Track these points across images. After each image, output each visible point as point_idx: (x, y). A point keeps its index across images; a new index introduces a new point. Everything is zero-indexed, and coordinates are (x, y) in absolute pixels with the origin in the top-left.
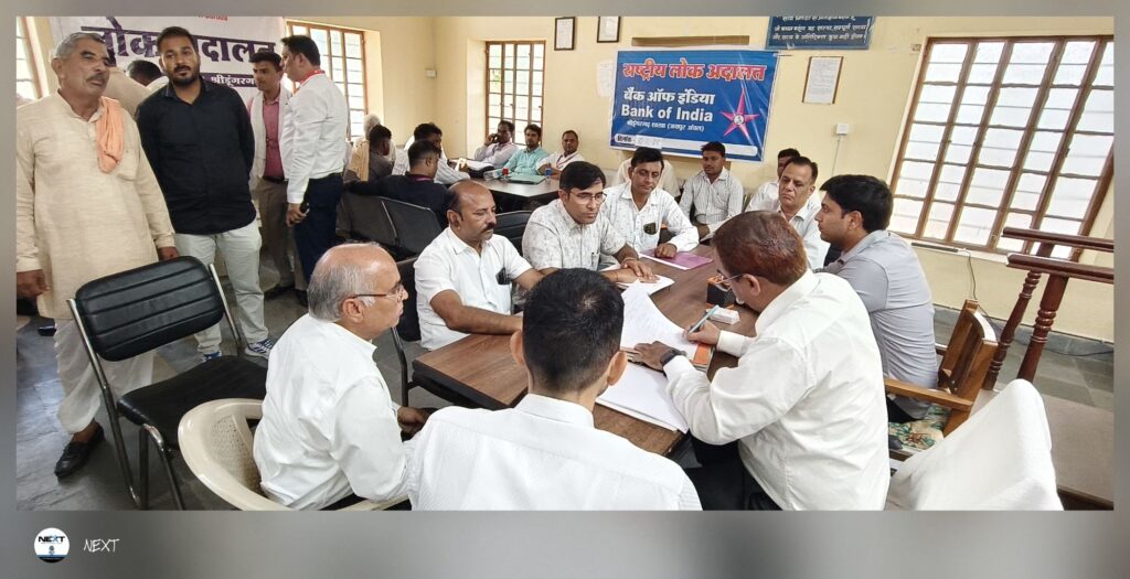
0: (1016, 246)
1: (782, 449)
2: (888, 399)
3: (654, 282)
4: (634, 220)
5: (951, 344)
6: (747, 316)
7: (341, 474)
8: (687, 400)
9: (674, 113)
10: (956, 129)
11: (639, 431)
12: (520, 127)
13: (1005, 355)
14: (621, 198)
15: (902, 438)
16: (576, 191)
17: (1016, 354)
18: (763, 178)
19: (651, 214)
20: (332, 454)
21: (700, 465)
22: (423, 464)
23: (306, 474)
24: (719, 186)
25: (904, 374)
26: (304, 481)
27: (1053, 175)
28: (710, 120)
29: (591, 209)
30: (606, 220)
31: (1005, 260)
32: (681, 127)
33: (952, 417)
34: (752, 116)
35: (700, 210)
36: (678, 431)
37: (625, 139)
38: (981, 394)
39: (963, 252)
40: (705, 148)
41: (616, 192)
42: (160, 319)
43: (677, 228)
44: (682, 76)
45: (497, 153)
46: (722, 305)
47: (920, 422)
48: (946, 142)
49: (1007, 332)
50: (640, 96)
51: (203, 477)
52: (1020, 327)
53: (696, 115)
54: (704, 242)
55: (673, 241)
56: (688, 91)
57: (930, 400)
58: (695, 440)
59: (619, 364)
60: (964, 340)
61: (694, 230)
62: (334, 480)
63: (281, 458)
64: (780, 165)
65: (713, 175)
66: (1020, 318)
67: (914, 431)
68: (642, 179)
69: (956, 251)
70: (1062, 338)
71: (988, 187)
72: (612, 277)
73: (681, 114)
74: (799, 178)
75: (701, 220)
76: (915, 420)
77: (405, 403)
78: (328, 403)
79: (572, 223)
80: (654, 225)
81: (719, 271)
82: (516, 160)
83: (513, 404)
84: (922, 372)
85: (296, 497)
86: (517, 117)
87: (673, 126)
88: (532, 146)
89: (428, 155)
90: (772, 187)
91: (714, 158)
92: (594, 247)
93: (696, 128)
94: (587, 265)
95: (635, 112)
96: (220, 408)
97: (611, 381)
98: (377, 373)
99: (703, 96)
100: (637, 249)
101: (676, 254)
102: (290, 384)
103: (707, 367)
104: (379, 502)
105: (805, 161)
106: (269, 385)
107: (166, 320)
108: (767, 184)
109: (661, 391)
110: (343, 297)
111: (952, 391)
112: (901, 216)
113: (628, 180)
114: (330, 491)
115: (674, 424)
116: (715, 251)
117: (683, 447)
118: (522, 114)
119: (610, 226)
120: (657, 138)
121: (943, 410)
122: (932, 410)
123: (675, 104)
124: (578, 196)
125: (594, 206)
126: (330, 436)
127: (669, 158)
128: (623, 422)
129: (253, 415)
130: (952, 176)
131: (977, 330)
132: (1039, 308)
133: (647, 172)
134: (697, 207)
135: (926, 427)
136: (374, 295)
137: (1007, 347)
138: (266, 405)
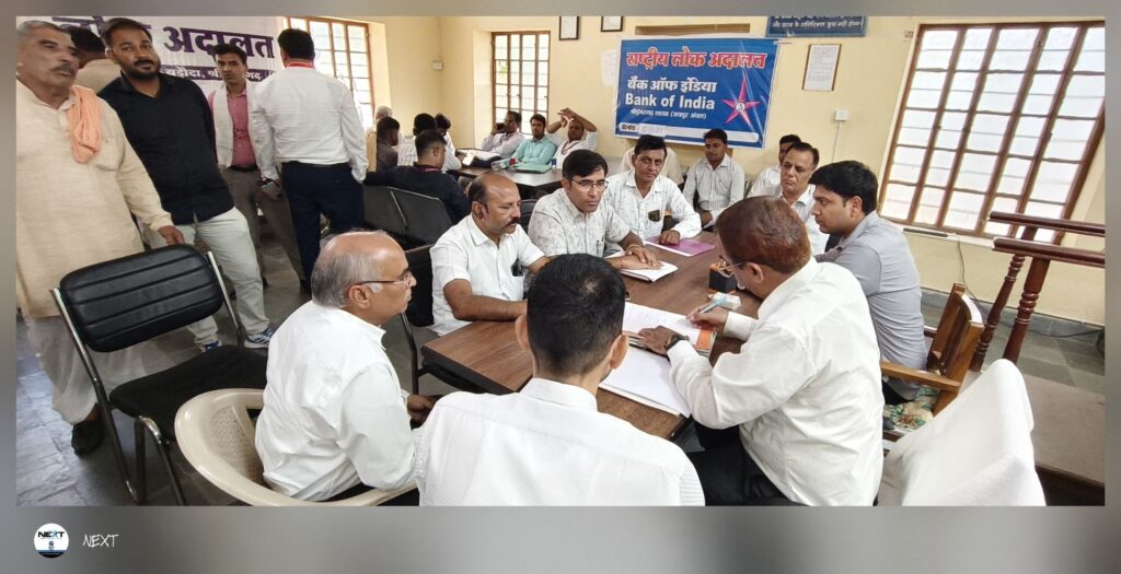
0: (1001, 230)
1: (782, 432)
2: (883, 382)
3: (658, 268)
4: (639, 207)
5: (939, 328)
6: (750, 301)
7: (348, 463)
8: (689, 386)
9: (677, 101)
10: (946, 114)
11: (643, 416)
12: (526, 117)
13: (991, 336)
14: (625, 185)
15: (895, 419)
16: (578, 178)
17: (1002, 335)
18: (765, 164)
19: (654, 201)
20: (338, 443)
21: (703, 449)
22: (430, 450)
23: (311, 464)
24: (721, 172)
25: (896, 357)
26: (308, 471)
27: (1038, 159)
28: (712, 107)
29: (593, 197)
30: (611, 208)
31: (991, 244)
32: (684, 115)
33: (941, 397)
34: (753, 103)
35: (703, 197)
36: (681, 415)
37: (629, 127)
38: (968, 375)
39: (952, 237)
40: (707, 136)
41: (619, 181)
42: (156, 309)
43: (680, 215)
44: (684, 65)
45: (504, 143)
46: (724, 290)
47: (911, 404)
48: (936, 127)
49: (993, 315)
50: (643, 85)
51: (203, 469)
52: (1005, 309)
53: (698, 103)
54: (707, 229)
55: (677, 228)
56: (691, 79)
57: (921, 381)
58: (697, 424)
59: (620, 347)
60: (952, 323)
61: (697, 217)
62: (342, 469)
63: (284, 447)
64: (782, 151)
65: (715, 162)
66: (1005, 302)
67: (906, 412)
68: (645, 166)
69: (946, 236)
70: (1045, 320)
71: (976, 172)
72: (615, 264)
73: (684, 102)
74: (800, 164)
75: (704, 207)
76: (906, 401)
77: (416, 391)
78: (334, 391)
79: (576, 212)
80: (658, 212)
81: (721, 257)
82: (523, 150)
83: (519, 391)
84: (913, 354)
85: (302, 487)
86: (523, 107)
87: (676, 114)
88: (538, 136)
89: (435, 144)
90: (773, 173)
91: (716, 146)
92: (599, 235)
93: (699, 116)
94: (592, 252)
95: (639, 101)
96: (219, 398)
97: (614, 364)
98: (384, 360)
99: (705, 84)
100: (642, 236)
101: (679, 241)
102: (292, 374)
103: (710, 351)
104: (387, 491)
105: (806, 147)
106: (269, 373)
107: (162, 309)
108: (768, 170)
109: (664, 376)
110: (350, 284)
111: (942, 374)
112: (894, 201)
113: (632, 168)
114: (339, 478)
115: (676, 408)
116: (718, 237)
117: (685, 431)
118: (528, 105)
119: (615, 215)
120: (660, 126)
121: (934, 391)
122: (922, 391)
123: (678, 93)
124: (579, 183)
125: (595, 193)
126: (336, 424)
127: (671, 145)
128: (628, 408)
129: (254, 405)
130: (942, 161)
131: (964, 313)
132: (1022, 291)
133: (650, 160)
134: (701, 194)
135: (917, 408)
136: (382, 282)
137: (993, 329)
138: (267, 394)
